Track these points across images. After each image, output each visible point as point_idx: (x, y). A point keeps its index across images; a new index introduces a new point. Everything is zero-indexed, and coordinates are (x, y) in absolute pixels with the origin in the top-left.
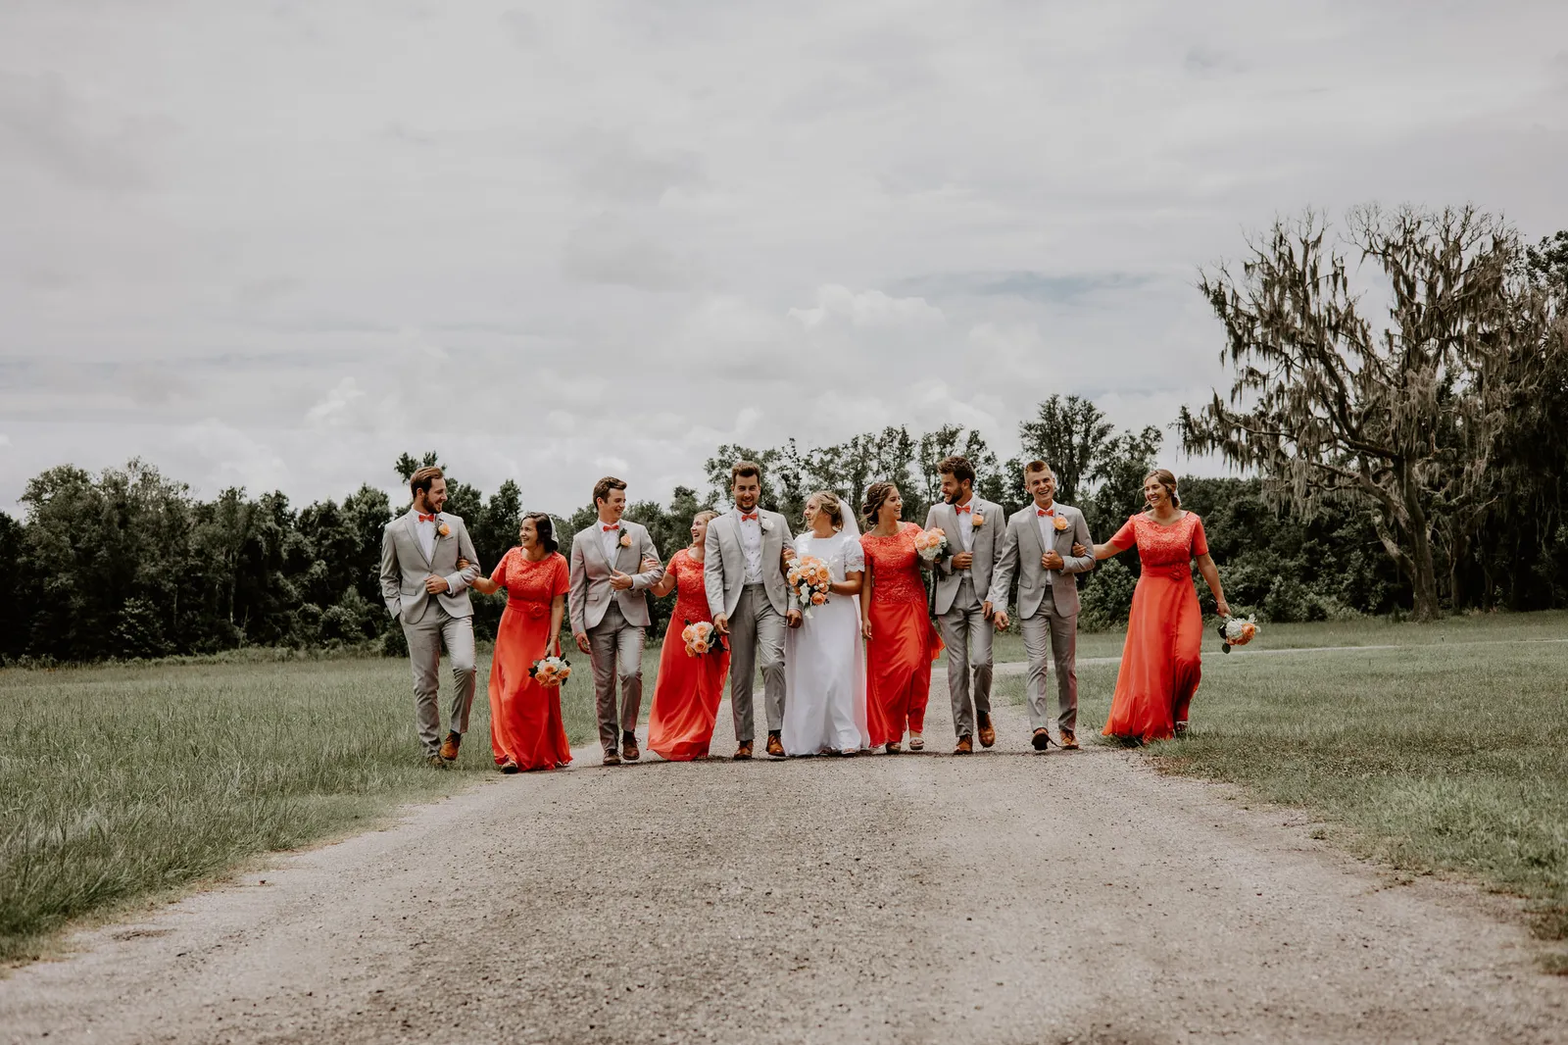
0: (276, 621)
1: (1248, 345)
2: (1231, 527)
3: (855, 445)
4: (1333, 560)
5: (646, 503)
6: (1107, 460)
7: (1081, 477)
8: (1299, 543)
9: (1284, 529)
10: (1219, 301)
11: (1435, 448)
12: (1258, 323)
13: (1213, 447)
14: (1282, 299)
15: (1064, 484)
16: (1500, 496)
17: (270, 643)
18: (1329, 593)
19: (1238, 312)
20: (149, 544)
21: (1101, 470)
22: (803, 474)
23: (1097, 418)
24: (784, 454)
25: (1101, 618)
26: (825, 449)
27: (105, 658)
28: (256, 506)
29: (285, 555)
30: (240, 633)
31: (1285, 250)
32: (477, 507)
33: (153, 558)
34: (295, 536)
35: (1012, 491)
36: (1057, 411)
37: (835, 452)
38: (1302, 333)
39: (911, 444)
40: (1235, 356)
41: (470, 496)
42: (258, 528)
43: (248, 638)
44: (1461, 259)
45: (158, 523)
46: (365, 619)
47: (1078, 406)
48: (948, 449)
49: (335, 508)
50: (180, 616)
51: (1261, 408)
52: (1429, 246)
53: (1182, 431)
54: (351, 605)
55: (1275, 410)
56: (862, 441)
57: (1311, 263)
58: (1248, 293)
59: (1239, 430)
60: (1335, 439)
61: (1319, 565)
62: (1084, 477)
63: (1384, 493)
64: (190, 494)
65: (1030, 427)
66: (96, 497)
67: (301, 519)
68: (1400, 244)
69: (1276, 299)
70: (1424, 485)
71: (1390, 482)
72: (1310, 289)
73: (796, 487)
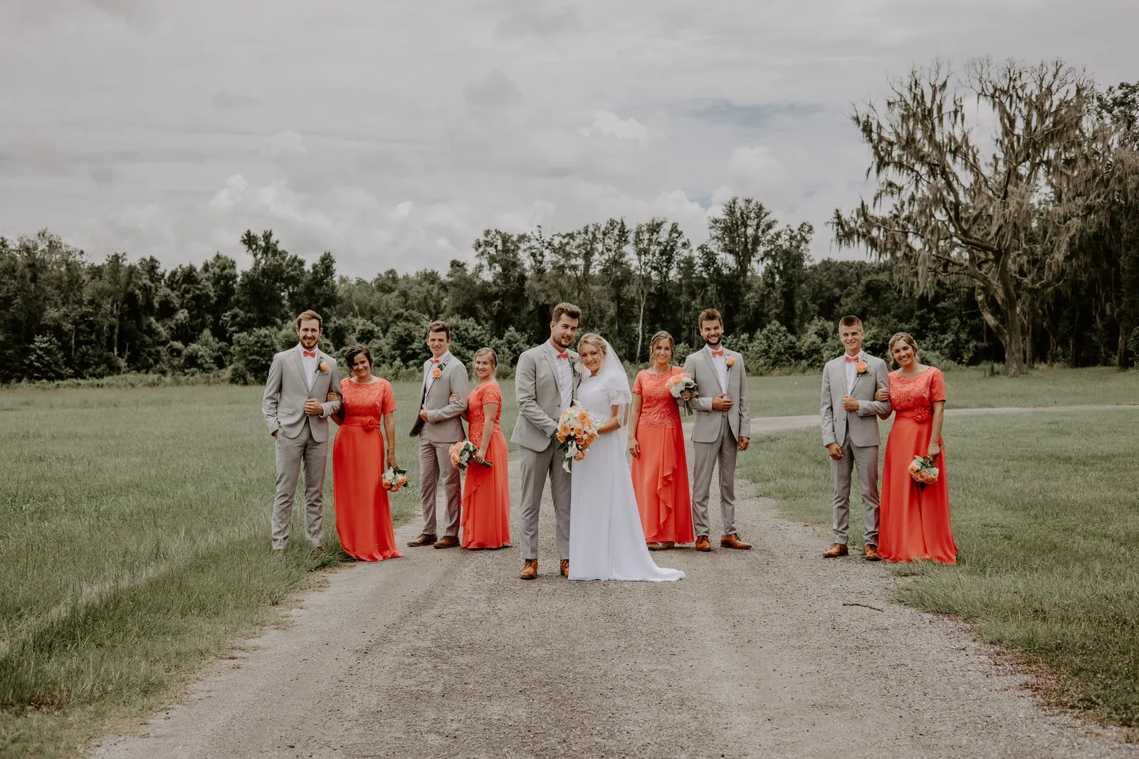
0: (150, 354)
1: (888, 164)
2: (862, 299)
3: (586, 232)
4: (937, 324)
5: (429, 271)
6: (773, 247)
7: (752, 259)
8: (913, 311)
9: (901, 301)
10: (867, 129)
11: (1024, 245)
12: (896, 147)
13: (859, 240)
14: (914, 129)
15: (740, 264)
16: (1065, 281)
17: (144, 370)
18: (934, 349)
19: (881, 139)
20: (53, 295)
21: (767, 254)
22: (547, 252)
23: (766, 215)
24: (532, 237)
25: (765, 364)
26: (563, 234)
27: (19, 380)
28: (135, 267)
29: (157, 305)
30: (122, 363)
31: (918, 92)
32: (302, 272)
33: (56, 305)
34: (164, 291)
35: (701, 269)
36: (736, 210)
37: (571, 236)
38: (929, 156)
39: (628, 232)
40: (878, 172)
41: (296, 264)
42: (136, 285)
43: (128, 366)
44: (1052, 101)
45: (60, 279)
46: (216, 354)
47: (752, 205)
48: (655, 236)
49: (195, 270)
50: (76, 350)
51: (895, 212)
52: (1028, 91)
53: (835, 228)
54: (206, 344)
55: (906, 213)
56: (591, 229)
57: (937, 101)
58: (889, 123)
59: (879, 229)
60: (951, 236)
61: (927, 329)
62: (755, 259)
63: (986, 278)
64: (84, 258)
65: (716, 221)
66: (13, 258)
67: (169, 278)
68: (1006, 89)
69: (911, 128)
70: (1015, 273)
71: (989, 269)
72: (936, 122)
73: (541, 263)
